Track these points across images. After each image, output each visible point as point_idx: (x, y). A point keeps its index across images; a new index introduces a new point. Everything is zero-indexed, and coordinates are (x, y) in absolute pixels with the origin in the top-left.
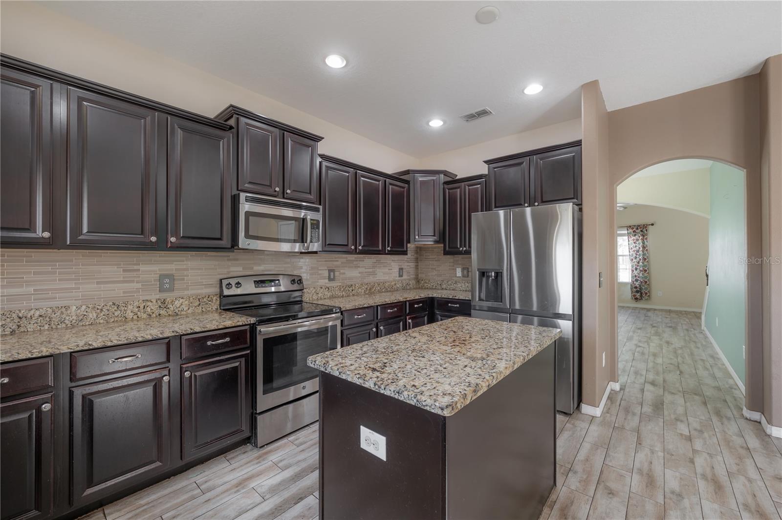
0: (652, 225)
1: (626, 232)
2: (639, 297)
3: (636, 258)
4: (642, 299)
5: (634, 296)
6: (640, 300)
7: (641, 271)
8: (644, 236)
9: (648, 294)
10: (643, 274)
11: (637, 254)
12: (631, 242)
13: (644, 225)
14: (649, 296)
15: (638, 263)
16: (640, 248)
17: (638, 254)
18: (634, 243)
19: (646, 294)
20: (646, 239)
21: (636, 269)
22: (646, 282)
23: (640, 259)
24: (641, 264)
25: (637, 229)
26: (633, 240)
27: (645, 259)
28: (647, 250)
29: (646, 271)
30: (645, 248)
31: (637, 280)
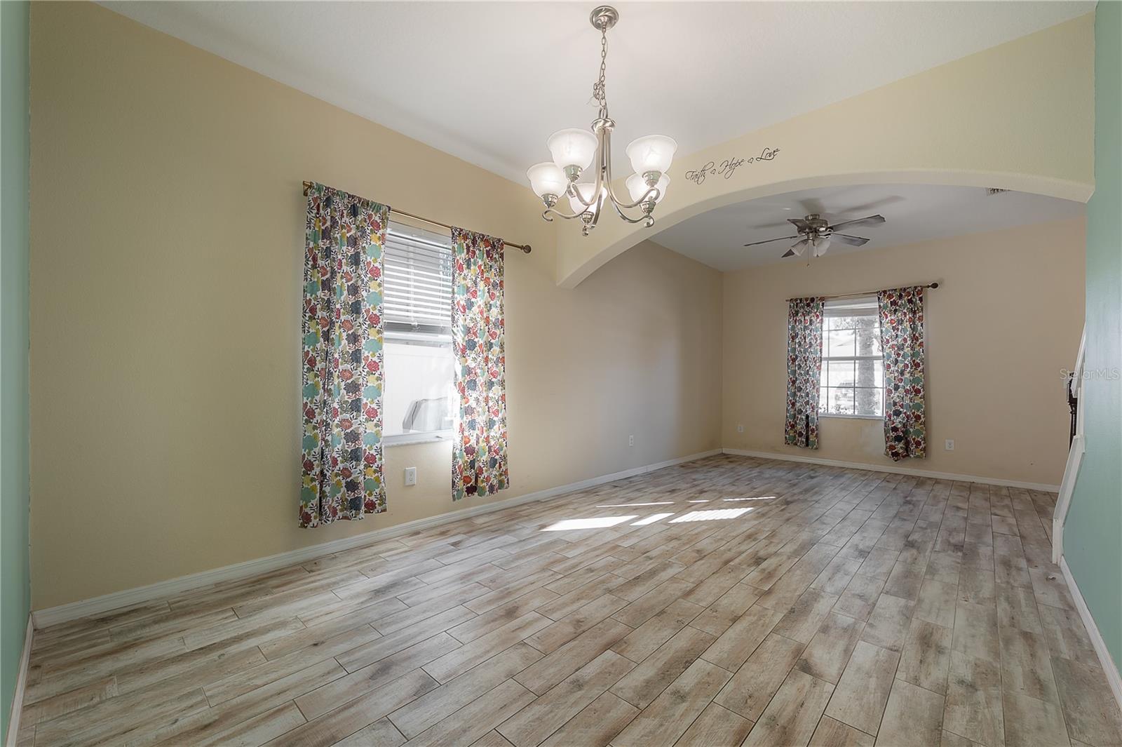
0: (935, 286)
1: (876, 305)
2: (901, 451)
3: (897, 361)
4: (908, 455)
5: (892, 448)
6: (904, 457)
7: (907, 391)
8: (914, 313)
9: (923, 446)
10: (911, 399)
11: (898, 355)
12: (887, 326)
13: (916, 288)
14: (924, 449)
15: (902, 373)
16: (905, 340)
17: (902, 353)
18: (894, 328)
19: (918, 444)
20: (921, 319)
21: (896, 388)
22: (920, 417)
23: (906, 366)
24: (907, 375)
25: (900, 297)
26: (891, 322)
27: (917, 365)
28: (921, 345)
29: (918, 391)
30: (917, 339)
31: (897, 413)
